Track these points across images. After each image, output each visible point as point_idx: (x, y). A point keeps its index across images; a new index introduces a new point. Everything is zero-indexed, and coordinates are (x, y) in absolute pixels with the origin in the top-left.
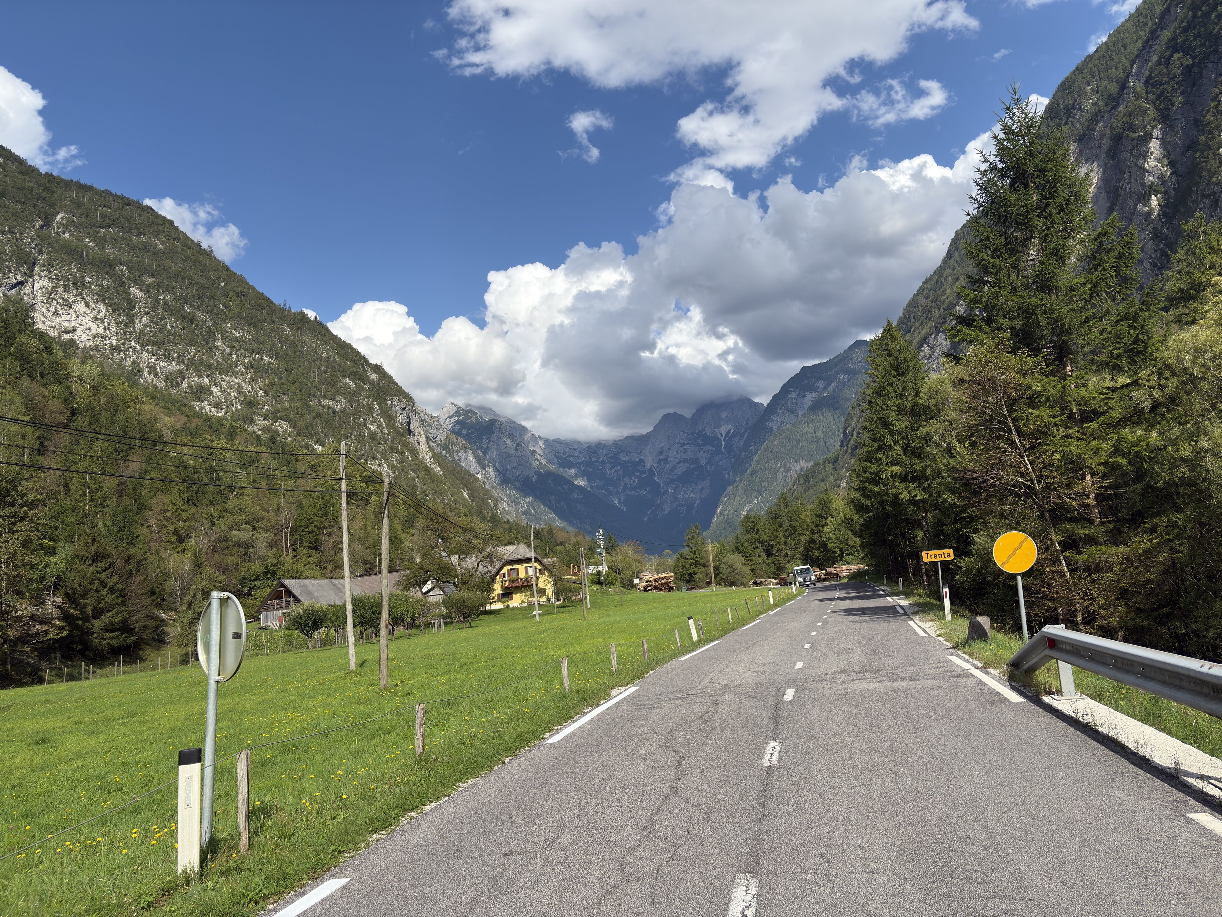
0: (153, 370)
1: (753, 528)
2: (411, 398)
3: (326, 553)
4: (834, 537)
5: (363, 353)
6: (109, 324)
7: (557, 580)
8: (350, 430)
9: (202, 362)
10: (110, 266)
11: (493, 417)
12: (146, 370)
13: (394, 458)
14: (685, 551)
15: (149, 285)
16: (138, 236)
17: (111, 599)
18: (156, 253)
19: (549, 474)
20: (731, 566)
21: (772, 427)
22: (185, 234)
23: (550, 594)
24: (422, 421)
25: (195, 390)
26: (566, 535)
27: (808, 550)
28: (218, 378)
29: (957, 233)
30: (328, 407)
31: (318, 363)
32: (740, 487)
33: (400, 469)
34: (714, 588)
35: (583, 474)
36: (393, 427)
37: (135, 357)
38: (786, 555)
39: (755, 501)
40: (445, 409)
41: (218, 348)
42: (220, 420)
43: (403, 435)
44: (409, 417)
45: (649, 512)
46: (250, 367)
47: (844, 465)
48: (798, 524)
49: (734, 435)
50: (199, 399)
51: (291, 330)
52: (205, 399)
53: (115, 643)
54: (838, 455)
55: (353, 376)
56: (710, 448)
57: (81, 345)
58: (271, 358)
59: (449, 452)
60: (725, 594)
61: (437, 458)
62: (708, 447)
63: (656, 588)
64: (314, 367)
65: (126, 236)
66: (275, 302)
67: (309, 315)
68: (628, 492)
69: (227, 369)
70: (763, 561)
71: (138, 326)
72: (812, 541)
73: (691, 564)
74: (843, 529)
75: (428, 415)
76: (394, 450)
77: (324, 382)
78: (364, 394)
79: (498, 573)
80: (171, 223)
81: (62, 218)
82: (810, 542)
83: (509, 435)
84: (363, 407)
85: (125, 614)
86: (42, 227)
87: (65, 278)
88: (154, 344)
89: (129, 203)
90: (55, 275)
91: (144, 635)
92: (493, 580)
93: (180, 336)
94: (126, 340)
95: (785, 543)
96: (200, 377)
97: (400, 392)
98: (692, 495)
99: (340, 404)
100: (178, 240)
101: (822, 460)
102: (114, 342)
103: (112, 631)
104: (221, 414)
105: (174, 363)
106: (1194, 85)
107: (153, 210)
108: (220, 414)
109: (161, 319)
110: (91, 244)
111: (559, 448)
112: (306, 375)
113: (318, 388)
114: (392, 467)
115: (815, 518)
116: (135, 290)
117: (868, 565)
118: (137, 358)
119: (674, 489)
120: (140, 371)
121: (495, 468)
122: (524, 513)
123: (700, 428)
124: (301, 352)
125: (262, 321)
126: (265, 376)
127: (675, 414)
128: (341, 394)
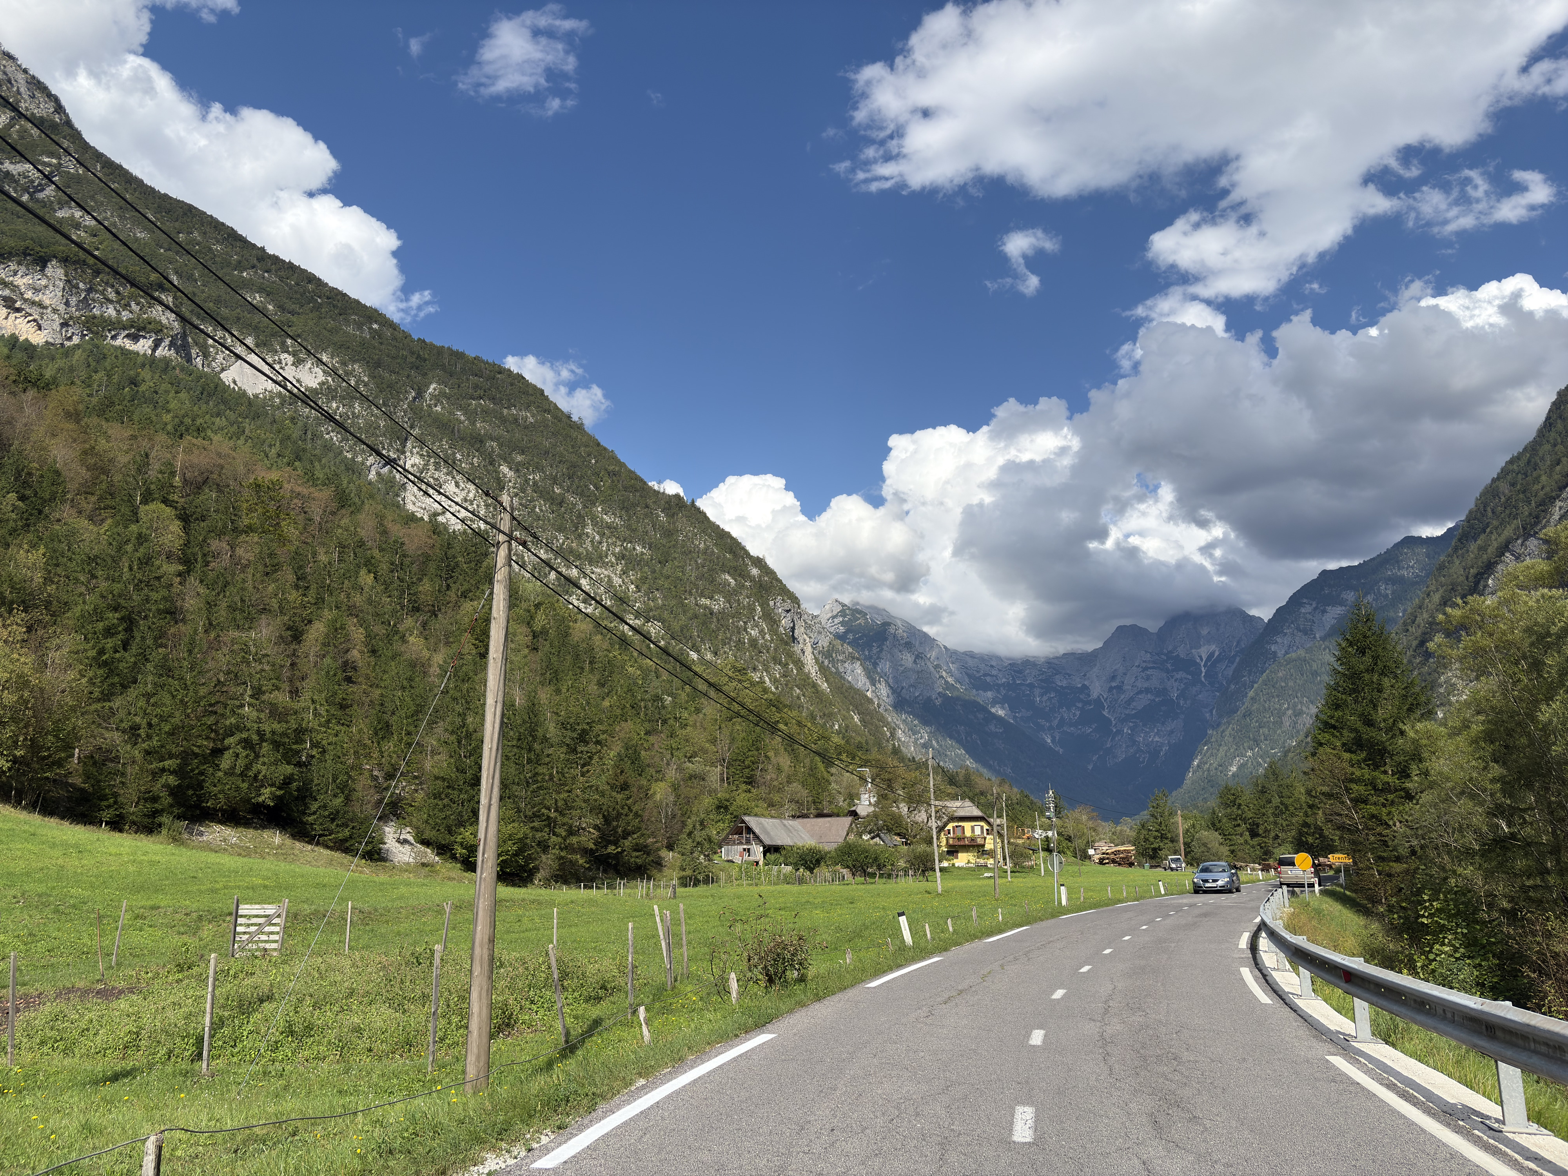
1: (1234, 802)
2: (796, 598)
5: (743, 544)
6: (478, 506)
7: (1006, 843)
8: (728, 635)
9: (571, 551)
10: (481, 441)
11: (887, 619)
13: (777, 671)
15: (519, 463)
16: (509, 408)
18: (526, 427)
19: (957, 697)
20: (1205, 845)
21: (1275, 653)
24: (806, 624)
26: (988, 783)
28: (588, 569)
30: (706, 607)
31: (695, 555)
32: (1227, 733)
33: (784, 687)
35: (1004, 700)
36: (776, 633)
39: (1249, 753)
40: (828, 607)
41: (587, 535)
43: (787, 643)
44: (793, 621)
45: (1095, 758)
46: (621, 557)
48: (1290, 801)
49: (1219, 660)
51: (667, 515)
55: (733, 571)
56: (1185, 675)
57: (450, 529)
58: (644, 547)
59: (833, 661)
61: (822, 669)
62: (1180, 675)
64: (690, 560)
65: (497, 408)
66: (649, 483)
68: (1066, 728)
69: (597, 559)
70: (1246, 842)
73: (1155, 838)
75: (812, 616)
76: (777, 661)
77: (701, 577)
78: (745, 592)
79: (942, 829)
81: (435, 389)
83: (907, 643)
84: (744, 608)
86: (414, 399)
87: (436, 456)
90: (427, 451)
93: (549, 521)
96: (568, 567)
97: (784, 590)
98: (1157, 739)
99: (718, 604)
100: (549, 412)
109: (530, 501)
110: (462, 418)
111: (971, 663)
112: (682, 568)
113: (694, 585)
114: (775, 681)
116: (504, 469)
119: (1132, 729)
121: (888, 685)
122: (926, 746)
123: (1170, 648)
124: (677, 541)
125: (635, 505)
126: (637, 568)
127: (1134, 627)
128: (720, 592)
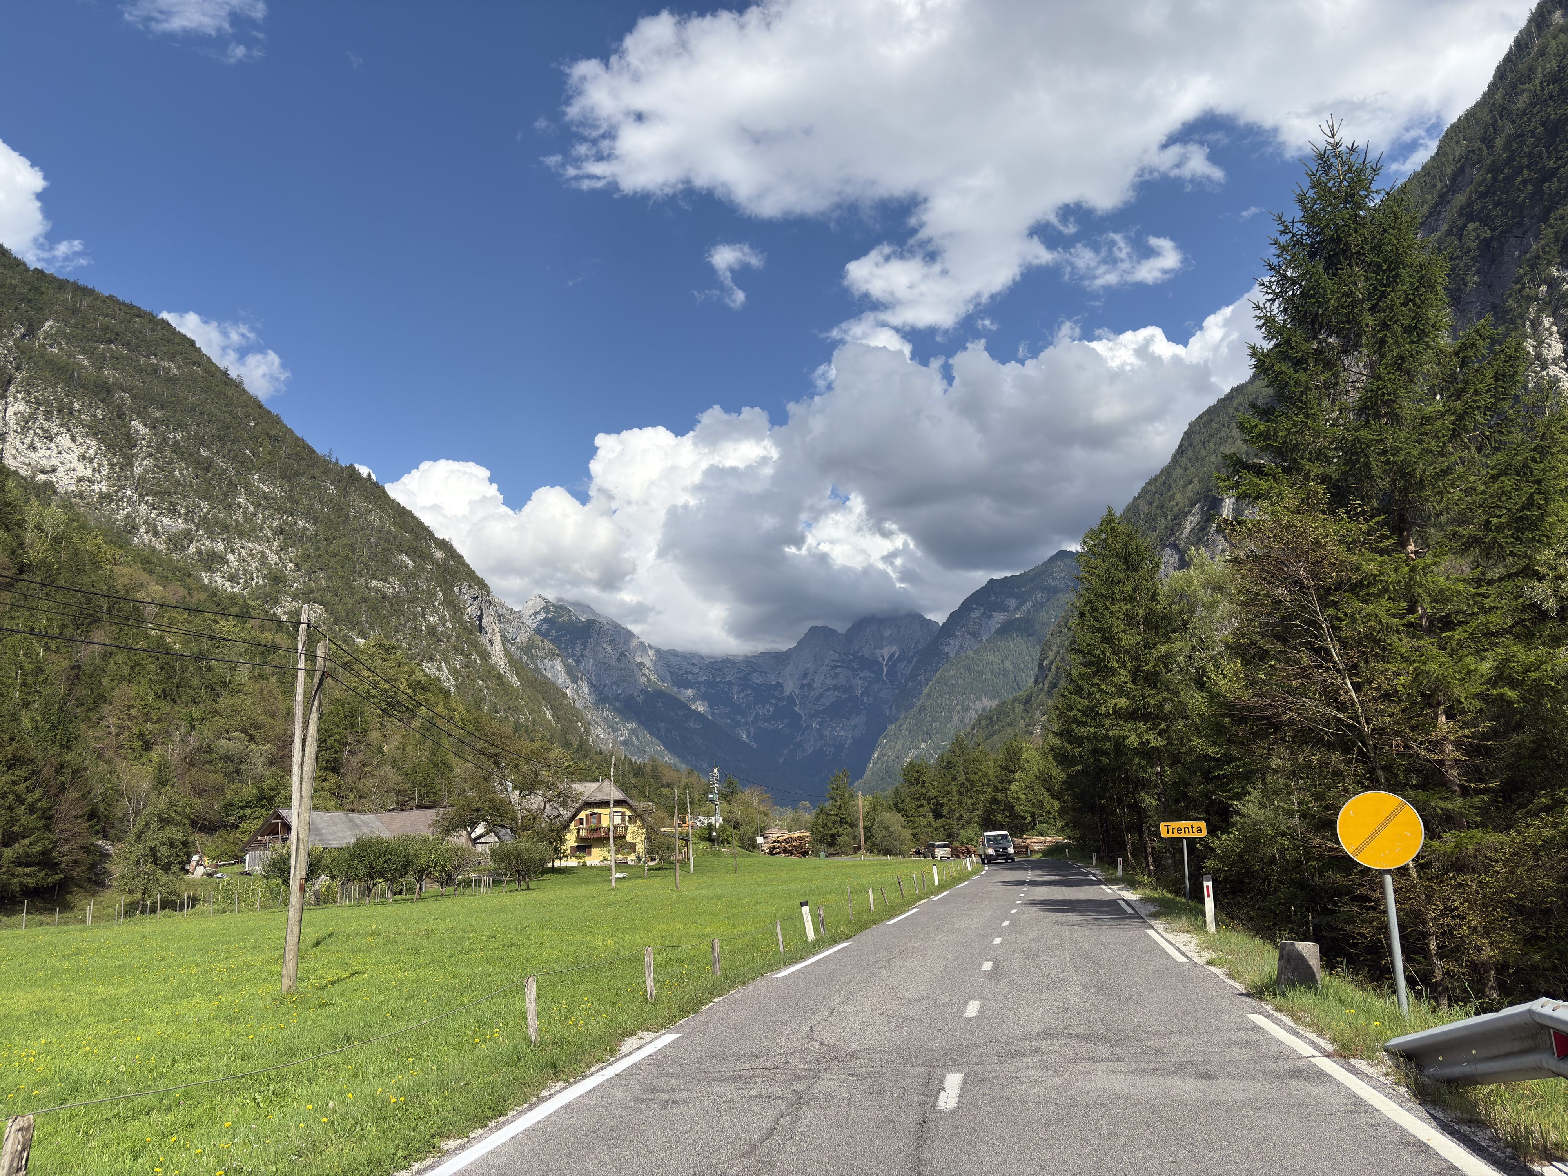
0: (152, 528)
1: (918, 779)
2: (485, 585)
3: (348, 777)
4: (1024, 797)
5: (427, 524)
6: (100, 465)
7: (651, 833)
8: (403, 622)
9: (217, 522)
10: (108, 391)
11: (591, 617)
12: (144, 527)
13: (458, 661)
14: (828, 804)
15: (156, 419)
16: (148, 356)
17: (28, 820)
18: (169, 380)
19: (659, 694)
20: (886, 828)
21: (947, 653)
22: (209, 358)
23: (641, 851)
24: (499, 616)
25: (205, 556)
26: (676, 774)
27: (989, 812)
28: (237, 543)
29: (1191, 425)
30: (377, 590)
31: (368, 533)
32: (904, 727)
33: (464, 678)
34: (862, 855)
35: (704, 697)
36: (459, 621)
37: (130, 509)
38: (960, 818)
39: (923, 746)
40: (530, 603)
41: (239, 504)
42: (233, 597)
43: (471, 633)
44: (480, 609)
45: (786, 751)
46: (279, 532)
47: (1038, 707)
48: (977, 777)
49: (899, 659)
50: (209, 569)
51: (337, 488)
52: (217, 570)
53: (31, 882)
54: (1031, 693)
55: (412, 552)
56: (868, 674)
57: (61, 490)
58: (307, 522)
59: (532, 658)
60: (877, 865)
61: (514, 664)
62: (865, 673)
63: (785, 851)
64: (362, 538)
65: (132, 355)
66: (318, 451)
67: (361, 471)
68: (760, 724)
69: (249, 532)
70: (930, 824)
71: (138, 470)
72: (995, 801)
73: (834, 823)
74: (1036, 787)
75: (507, 609)
76: (457, 650)
77: (374, 557)
78: (424, 576)
79: (573, 818)
80: (192, 343)
81: (51, 327)
82: (991, 803)
83: (611, 641)
84: (423, 592)
85: (47, 842)
86: (23, 336)
87: (48, 403)
88: (156, 494)
89: (140, 313)
90: (35, 398)
91: (74, 874)
92: (566, 827)
93: (191, 486)
94: (120, 487)
95: (960, 802)
96: (212, 540)
97: (471, 576)
98: (842, 733)
99: (393, 587)
100: (199, 365)
101: (1011, 698)
102: (104, 489)
103: (28, 865)
104: (237, 589)
105: (180, 521)
106: (1493, 261)
107: (170, 325)
108: (235, 590)
109: (168, 463)
110: (86, 362)
111: (674, 661)
112: (352, 547)
113: (365, 565)
114: (454, 672)
115: (999, 771)
116: (137, 424)
117: (1068, 838)
118: (133, 511)
119: (820, 724)
120: (135, 528)
121: (590, 683)
122: (624, 743)
123: (856, 648)
124: (347, 517)
125: (300, 475)
126: (298, 545)
127: (824, 628)
128: (395, 575)
